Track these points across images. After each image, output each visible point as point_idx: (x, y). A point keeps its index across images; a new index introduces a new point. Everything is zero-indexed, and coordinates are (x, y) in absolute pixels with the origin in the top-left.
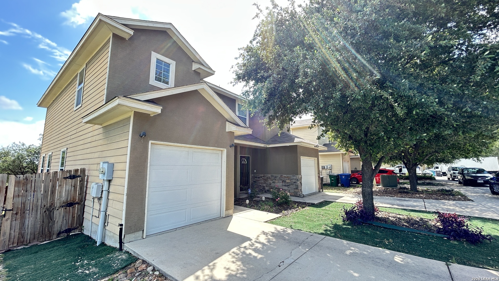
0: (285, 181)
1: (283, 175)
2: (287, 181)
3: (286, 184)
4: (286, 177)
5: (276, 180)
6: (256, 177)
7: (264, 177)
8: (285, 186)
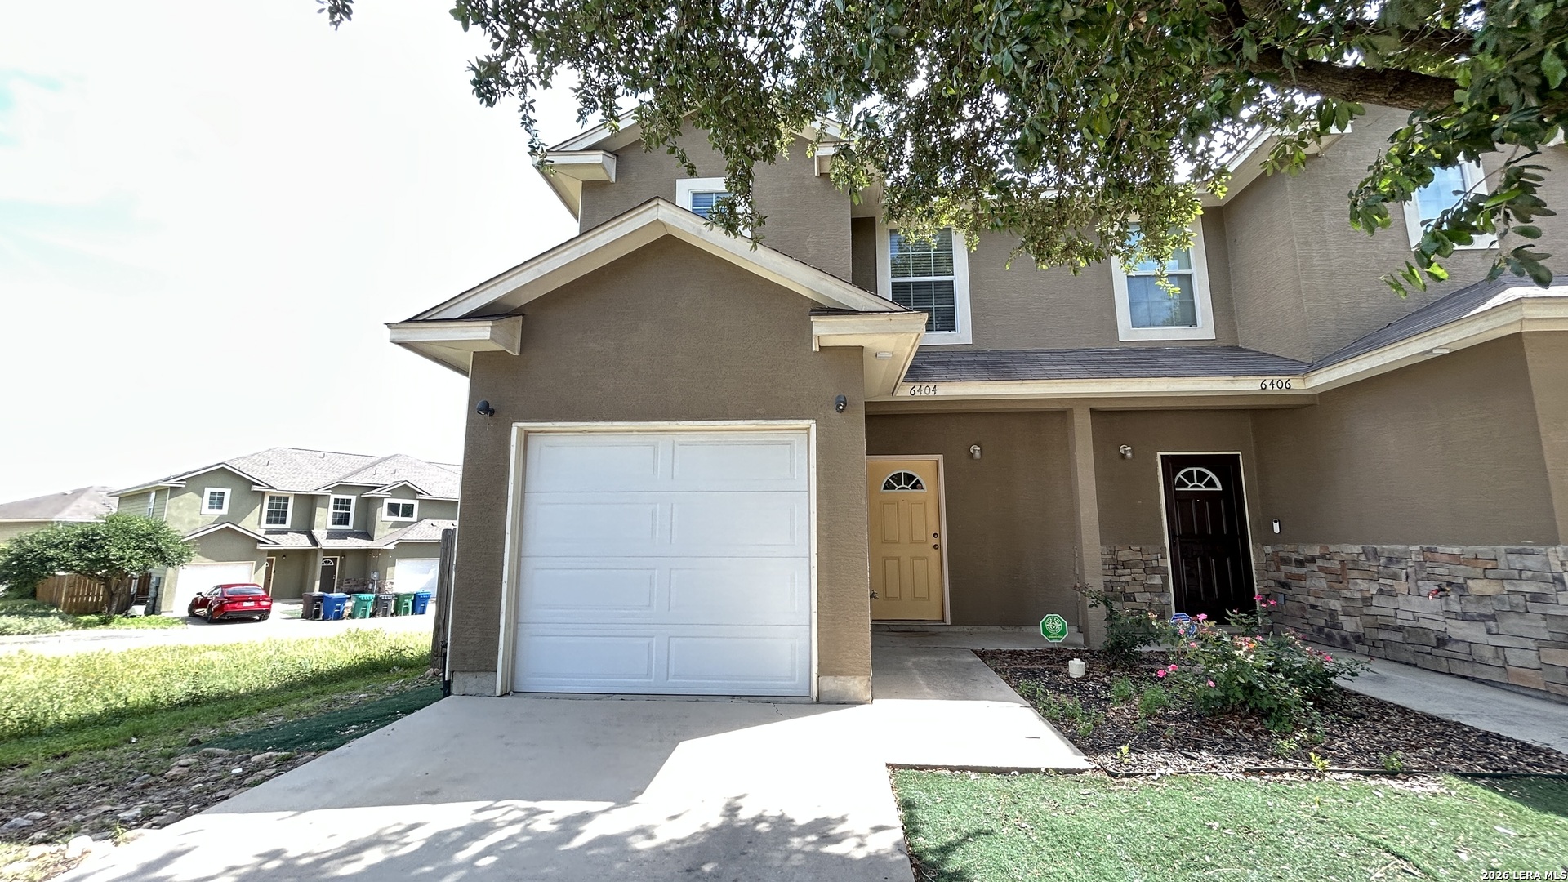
0: (1462, 587)
1: (1440, 548)
2: (1475, 586)
3: (1472, 609)
4: (1467, 562)
5: (1395, 577)
6: (1286, 561)
7: (1323, 557)
8: (1464, 617)
